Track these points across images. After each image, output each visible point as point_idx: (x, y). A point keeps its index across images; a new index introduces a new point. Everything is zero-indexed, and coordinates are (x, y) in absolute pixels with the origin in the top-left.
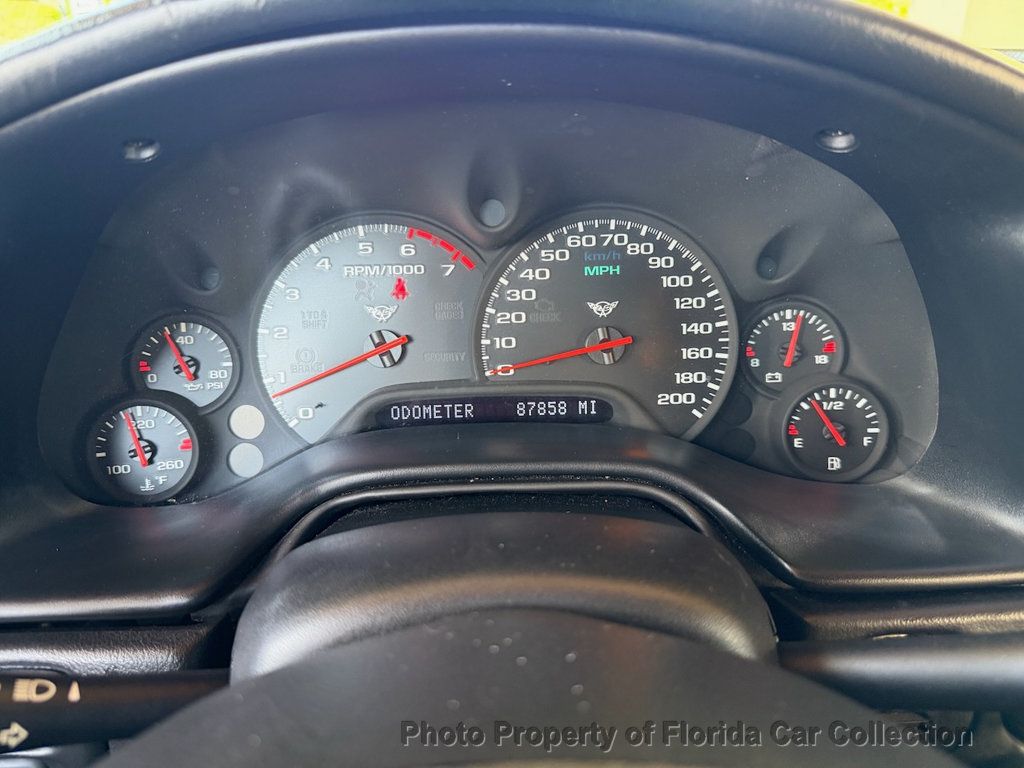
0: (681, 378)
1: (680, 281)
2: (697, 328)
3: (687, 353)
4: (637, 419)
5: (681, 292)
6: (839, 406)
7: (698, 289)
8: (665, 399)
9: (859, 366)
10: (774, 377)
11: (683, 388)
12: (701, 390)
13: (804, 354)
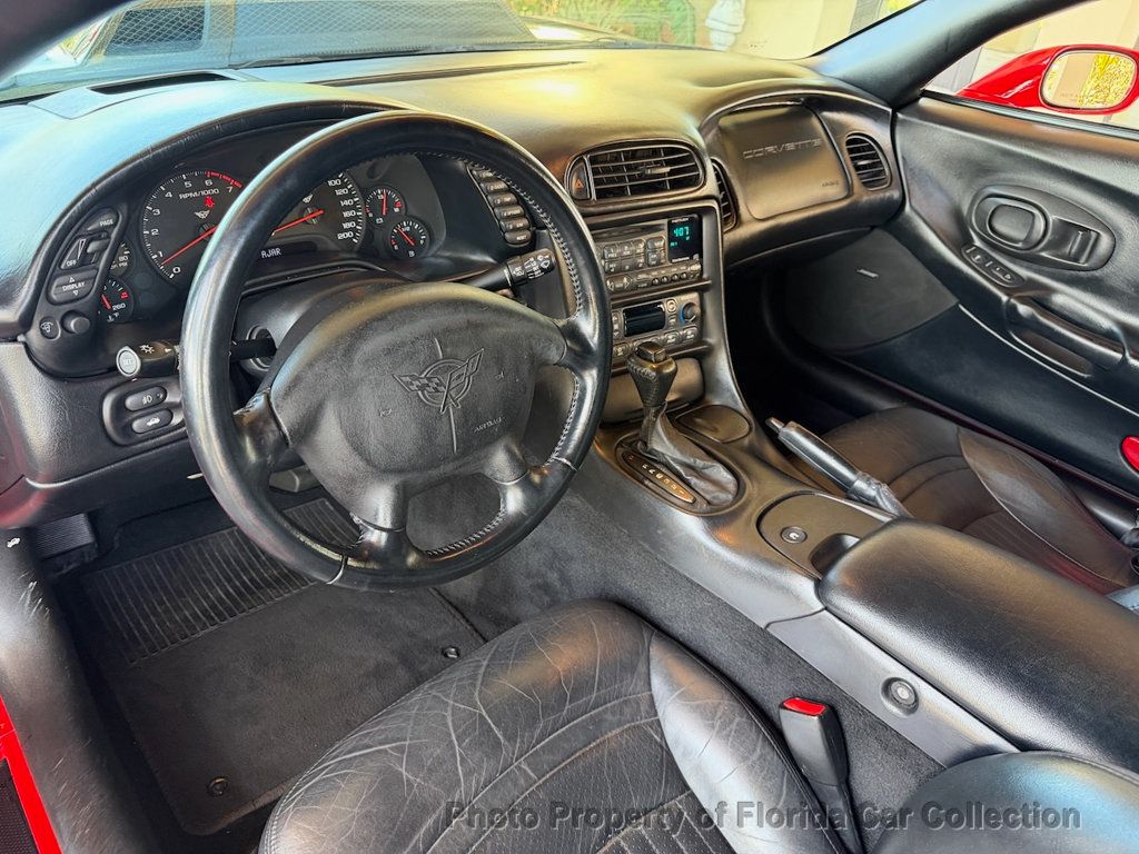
0: (345, 226)
1: (336, 182)
2: (347, 203)
3: (346, 214)
4: (332, 246)
5: (338, 187)
6: (408, 229)
7: (344, 185)
8: (341, 236)
9: (413, 211)
10: (380, 220)
11: (347, 230)
12: (353, 230)
13: (390, 209)
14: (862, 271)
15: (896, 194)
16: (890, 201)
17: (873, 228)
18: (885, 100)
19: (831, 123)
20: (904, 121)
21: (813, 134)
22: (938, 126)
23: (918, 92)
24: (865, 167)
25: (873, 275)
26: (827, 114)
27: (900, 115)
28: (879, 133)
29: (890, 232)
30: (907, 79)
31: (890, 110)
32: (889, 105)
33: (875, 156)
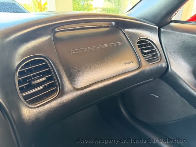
14: (152, 94)
15: (164, 65)
16: (161, 68)
17: (155, 79)
18: (155, 24)
19: (129, 33)
20: (164, 32)
21: (120, 40)
22: (181, 33)
23: (169, 20)
24: (148, 53)
25: (157, 97)
26: (126, 30)
27: (162, 30)
28: (153, 37)
29: (163, 80)
30: (164, 12)
31: (157, 27)
32: (157, 25)
33: (153, 48)
